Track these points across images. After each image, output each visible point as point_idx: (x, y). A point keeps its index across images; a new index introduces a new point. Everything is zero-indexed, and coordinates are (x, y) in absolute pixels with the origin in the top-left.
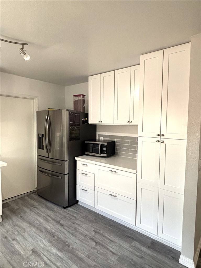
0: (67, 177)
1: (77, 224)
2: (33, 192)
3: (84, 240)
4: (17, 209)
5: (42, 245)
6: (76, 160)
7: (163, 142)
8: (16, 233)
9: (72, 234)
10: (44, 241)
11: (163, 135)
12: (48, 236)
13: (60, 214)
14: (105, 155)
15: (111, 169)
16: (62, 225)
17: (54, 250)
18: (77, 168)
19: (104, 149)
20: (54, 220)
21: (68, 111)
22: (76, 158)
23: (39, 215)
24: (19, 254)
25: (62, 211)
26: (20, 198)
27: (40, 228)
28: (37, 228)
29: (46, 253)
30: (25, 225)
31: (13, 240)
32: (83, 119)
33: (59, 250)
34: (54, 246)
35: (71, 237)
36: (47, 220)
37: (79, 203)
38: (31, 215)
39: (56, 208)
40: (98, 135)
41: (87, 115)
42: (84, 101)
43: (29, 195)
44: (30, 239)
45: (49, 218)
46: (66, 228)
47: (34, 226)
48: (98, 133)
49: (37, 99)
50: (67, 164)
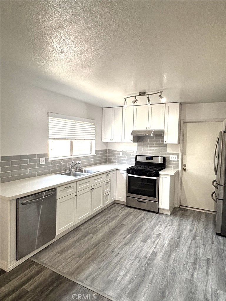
1: (205, 246)
3: (191, 254)
5: (166, 236)
8: (166, 223)
9: (190, 247)
10: (170, 236)
12: (176, 236)
13: (206, 234)
16: (194, 239)
17: (167, 242)
23: (192, 225)
27: (179, 230)
30: (176, 224)
31: (160, 224)
33: (169, 244)
34: (170, 241)
35: (187, 247)
36: (191, 231)
38: (188, 223)
44: (167, 230)
45: (194, 231)
46: (193, 242)
47: (179, 227)
49: (225, 121)
50: (222, 189)
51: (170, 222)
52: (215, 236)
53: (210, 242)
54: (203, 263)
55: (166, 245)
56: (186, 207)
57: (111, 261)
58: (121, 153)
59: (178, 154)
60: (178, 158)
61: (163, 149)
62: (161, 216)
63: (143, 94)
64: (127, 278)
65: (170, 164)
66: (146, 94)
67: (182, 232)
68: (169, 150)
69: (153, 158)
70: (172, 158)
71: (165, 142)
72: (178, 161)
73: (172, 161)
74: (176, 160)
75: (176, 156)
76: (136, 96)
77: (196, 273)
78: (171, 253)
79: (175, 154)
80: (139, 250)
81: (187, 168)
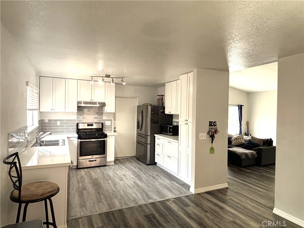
0: (149, 146)
1: (149, 171)
2: (134, 157)
3: (149, 176)
4: (122, 162)
5: (128, 174)
6: (155, 136)
7: (187, 124)
8: (119, 169)
9: (144, 174)
10: (130, 173)
11: (187, 120)
12: (133, 172)
13: (143, 167)
14: (171, 134)
15: (169, 141)
16: (141, 170)
17: (132, 176)
18: (156, 141)
19: (171, 130)
20: (138, 168)
21: (151, 105)
22: (155, 135)
23: (132, 165)
24: (118, 174)
25: (145, 166)
26: (126, 158)
27: (130, 169)
28: (129, 169)
29: (128, 176)
30: (124, 167)
31: (117, 170)
32: (161, 111)
33: (135, 176)
34: (133, 175)
35: (143, 174)
36: (135, 168)
37: (157, 165)
38: (129, 165)
39: (142, 164)
40: (174, 121)
41: (164, 108)
42: (162, 99)
43: (131, 158)
44: (124, 172)
45: (137, 167)
46: (143, 171)
47: (128, 168)
48: (174, 120)
49: (138, 98)
50: (149, 138)
51: (120, 168)
52: (147, 166)
53: (149, 169)
54: (157, 177)
55: (134, 177)
56: (117, 158)
57: (120, 195)
58: (59, 123)
59: (111, 120)
60: (111, 123)
61: (100, 117)
62: (110, 167)
63: (107, 76)
64: (139, 195)
65: (106, 128)
66: (111, 77)
67: (133, 170)
68: (104, 117)
69: (93, 124)
70: (107, 123)
71: (106, 111)
72: (111, 125)
73: (107, 125)
74: (110, 124)
75: (110, 122)
76: (103, 77)
77: (159, 181)
78: (141, 179)
79: (109, 120)
80: (126, 184)
81: (116, 129)
